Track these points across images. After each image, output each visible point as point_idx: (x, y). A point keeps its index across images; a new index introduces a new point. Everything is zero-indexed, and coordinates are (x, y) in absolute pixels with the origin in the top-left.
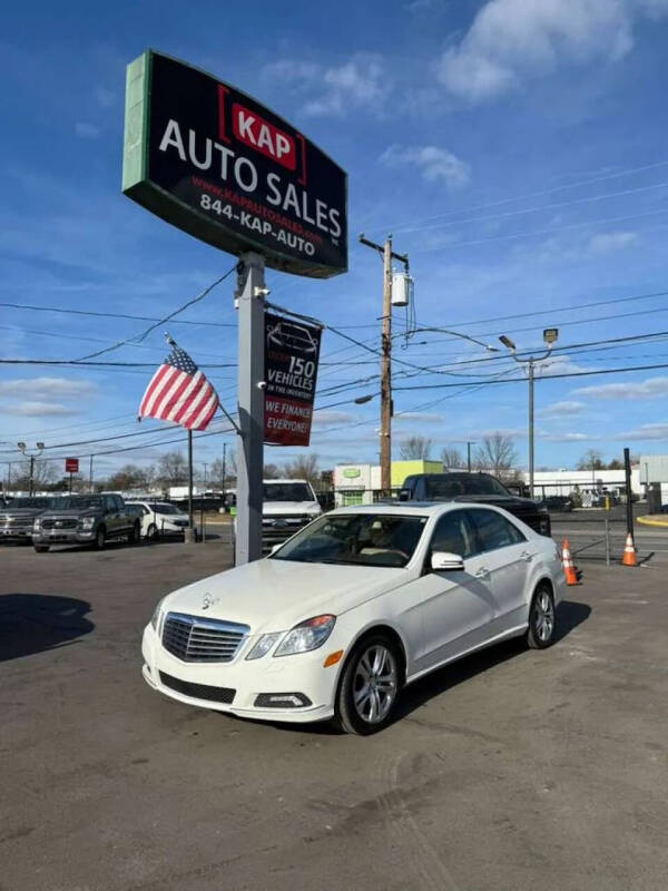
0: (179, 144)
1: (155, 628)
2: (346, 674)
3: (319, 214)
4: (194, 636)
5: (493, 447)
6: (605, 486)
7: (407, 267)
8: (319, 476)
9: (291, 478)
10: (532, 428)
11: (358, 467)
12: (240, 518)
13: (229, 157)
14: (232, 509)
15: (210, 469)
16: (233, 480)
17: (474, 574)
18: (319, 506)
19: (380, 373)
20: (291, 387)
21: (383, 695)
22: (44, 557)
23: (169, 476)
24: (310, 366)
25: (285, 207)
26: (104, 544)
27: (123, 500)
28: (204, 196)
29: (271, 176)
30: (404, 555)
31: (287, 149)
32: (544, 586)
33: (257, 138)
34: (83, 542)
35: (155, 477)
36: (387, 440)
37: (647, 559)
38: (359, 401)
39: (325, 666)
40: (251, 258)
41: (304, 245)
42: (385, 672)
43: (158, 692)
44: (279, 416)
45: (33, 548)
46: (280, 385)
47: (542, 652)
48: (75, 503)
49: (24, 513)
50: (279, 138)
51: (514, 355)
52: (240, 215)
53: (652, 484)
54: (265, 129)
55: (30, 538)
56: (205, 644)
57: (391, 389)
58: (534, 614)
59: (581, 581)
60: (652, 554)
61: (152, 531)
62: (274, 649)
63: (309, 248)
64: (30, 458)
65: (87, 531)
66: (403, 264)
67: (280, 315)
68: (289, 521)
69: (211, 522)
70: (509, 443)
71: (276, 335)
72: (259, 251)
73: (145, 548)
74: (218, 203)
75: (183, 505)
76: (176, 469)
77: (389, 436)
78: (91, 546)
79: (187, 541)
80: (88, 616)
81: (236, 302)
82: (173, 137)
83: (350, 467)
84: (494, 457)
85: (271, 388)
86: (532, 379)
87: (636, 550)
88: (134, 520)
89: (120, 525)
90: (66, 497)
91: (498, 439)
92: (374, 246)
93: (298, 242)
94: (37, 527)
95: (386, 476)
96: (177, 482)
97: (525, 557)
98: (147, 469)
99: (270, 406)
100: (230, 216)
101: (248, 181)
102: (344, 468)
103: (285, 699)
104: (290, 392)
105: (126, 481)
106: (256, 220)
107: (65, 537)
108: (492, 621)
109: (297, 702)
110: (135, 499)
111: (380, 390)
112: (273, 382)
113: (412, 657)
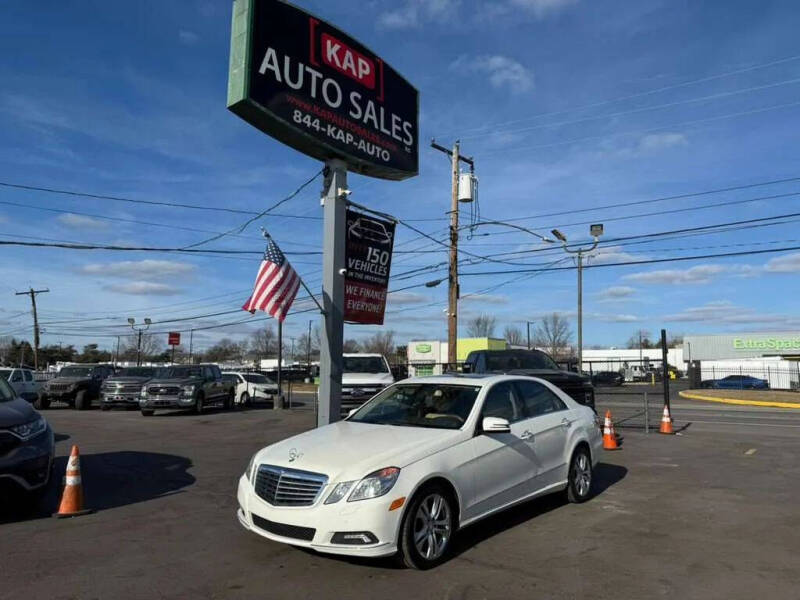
0: (276, 68)
1: (249, 478)
2: (408, 516)
3: (395, 127)
4: (282, 484)
5: (550, 326)
6: (651, 363)
7: (472, 168)
8: (395, 351)
9: (370, 352)
10: (580, 310)
11: (428, 343)
12: (322, 388)
13: (318, 78)
14: (316, 379)
15: (297, 343)
16: (317, 353)
17: (519, 436)
18: (392, 378)
19: (448, 260)
20: (369, 273)
21: (439, 537)
22: (149, 420)
23: (260, 349)
24: (385, 256)
25: (365, 121)
26: (202, 409)
27: (220, 371)
28: (296, 112)
29: (353, 95)
30: (460, 419)
31: (367, 72)
32: (582, 448)
33: (342, 63)
34: (184, 407)
35: (248, 350)
36: (453, 320)
37: (684, 428)
38: (431, 285)
39: (390, 510)
40: (336, 164)
41: (381, 152)
42: (441, 517)
43: (251, 531)
44: (357, 298)
45: (139, 413)
46: (359, 272)
47: (580, 505)
48: (178, 372)
49: (133, 381)
50: (361, 61)
51: (565, 247)
52: (326, 128)
53: (694, 361)
54: (349, 54)
55: (138, 403)
56: (291, 491)
57: (457, 275)
58: (573, 472)
59: (621, 446)
60: (689, 424)
61: (245, 399)
62: (348, 495)
63: (385, 155)
64: (138, 332)
65: (188, 397)
66: (469, 165)
67: (360, 211)
68: (365, 390)
69: (298, 391)
70: (565, 324)
71: (356, 229)
72: (342, 158)
73: (239, 413)
74: (308, 117)
75: (273, 376)
76: (267, 343)
77: (455, 316)
78: (191, 411)
79: (275, 408)
80: (189, 471)
81: (322, 201)
82: (271, 62)
83: (423, 343)
84: (552, 336)
85: (351, 274)
86: (580, 268)
87: (672, 420)
88: (229, 388)
89: (216, 392)
90: (169, 368)
91: (555, 319)
92: (443, 150)
93: (376, 150)
94: (144, 394)
95: (453, 351)
96: (268, 355)
97: (566, 423)
98: (241, 342)
99: (350, 290)
100: (318, 128)
101: (333, 98)
102: (417, 343)
103: (356, 536)
104: (367, 277)
105: (223, 353)
106: (340, 131)
107: (168, 402)
108: (535, 477)
109: (366, 539)
110: (230, 370)
111: (447, 275)
112: (353, 270)
113: (464, 505)
